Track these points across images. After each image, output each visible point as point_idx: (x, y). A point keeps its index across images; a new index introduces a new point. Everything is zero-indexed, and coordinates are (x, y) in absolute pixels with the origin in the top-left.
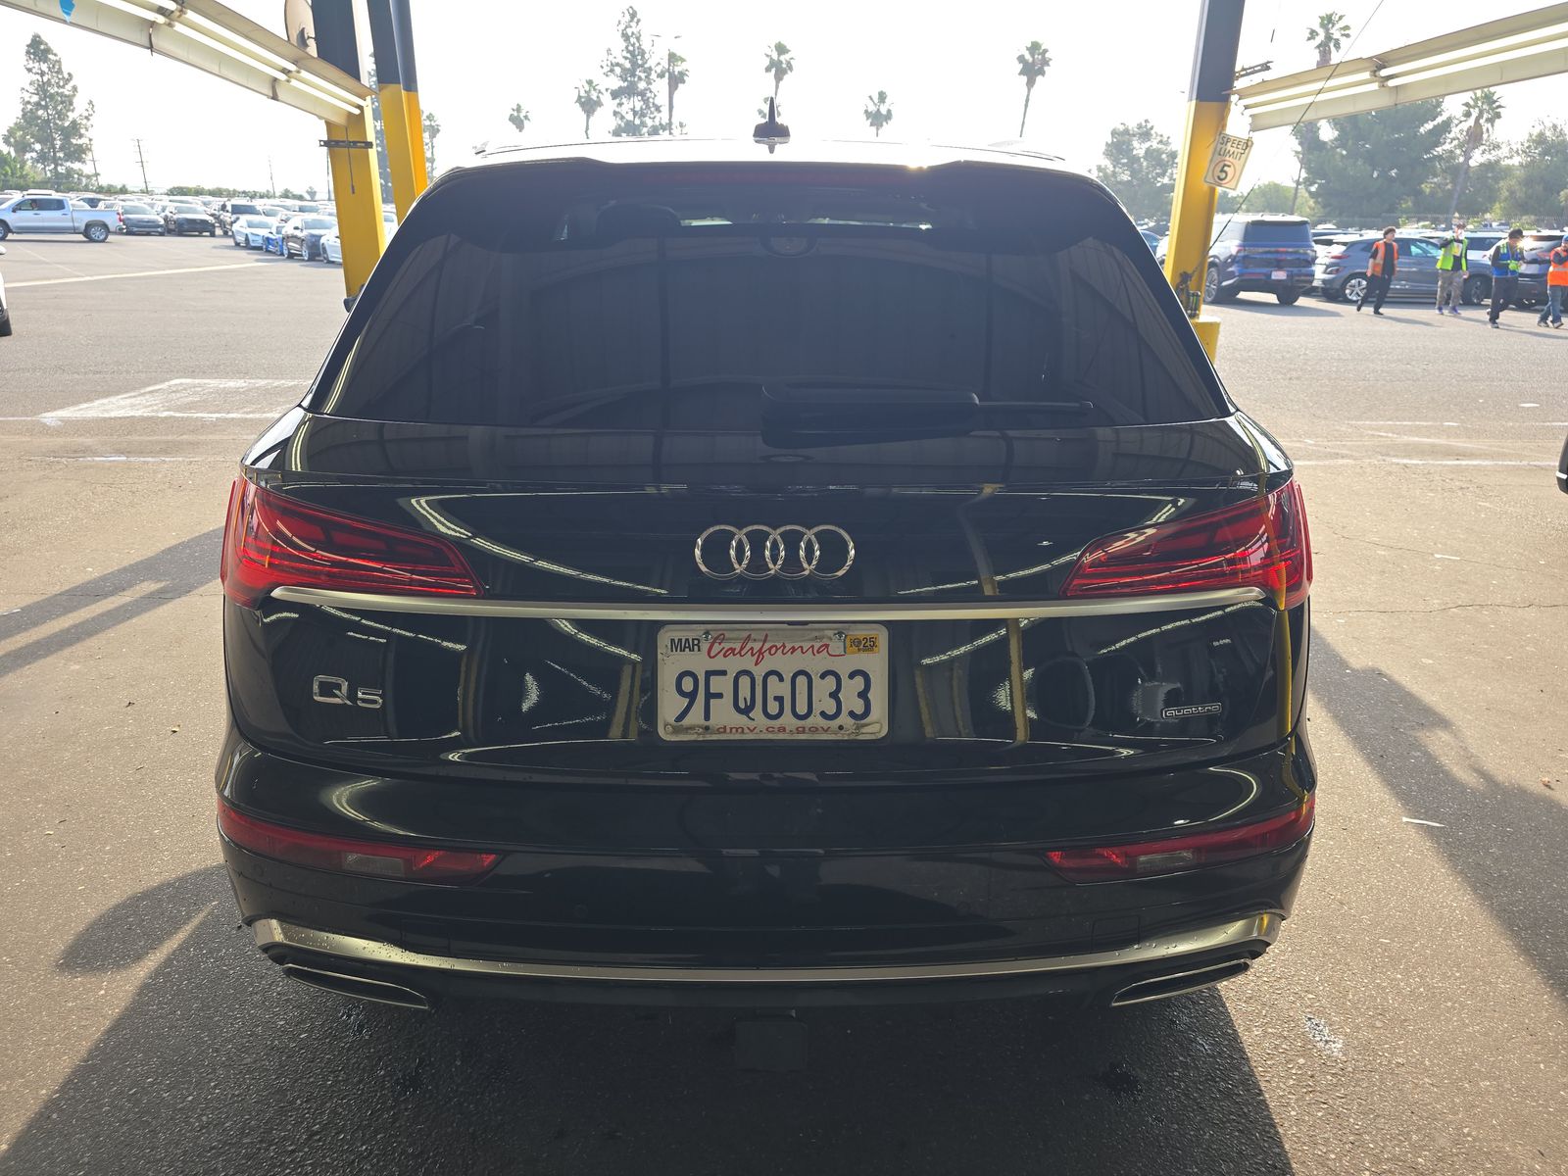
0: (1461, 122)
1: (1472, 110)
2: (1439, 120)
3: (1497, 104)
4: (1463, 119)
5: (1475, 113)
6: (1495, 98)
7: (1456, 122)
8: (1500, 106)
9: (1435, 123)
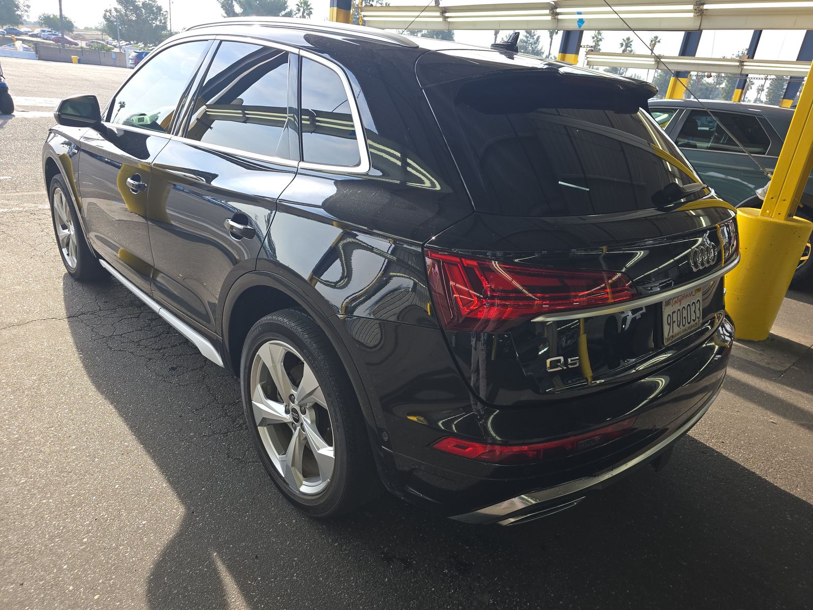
0: (297, 13)
1: (300, 8)
2: (287, 10)
3: (310, 7)
4: (297, 12)
5: (302, 10)
6: (309, 4)
7: (295, 13)
8: (311, 8)
9: (285, 12)
